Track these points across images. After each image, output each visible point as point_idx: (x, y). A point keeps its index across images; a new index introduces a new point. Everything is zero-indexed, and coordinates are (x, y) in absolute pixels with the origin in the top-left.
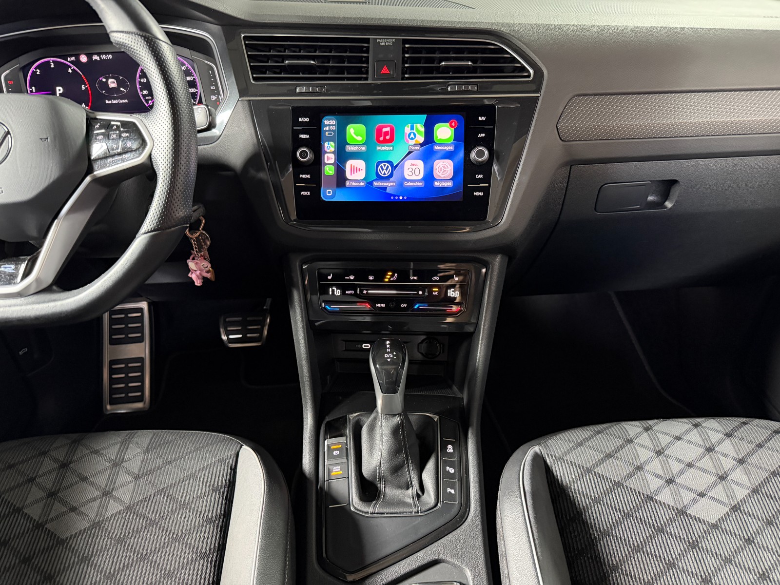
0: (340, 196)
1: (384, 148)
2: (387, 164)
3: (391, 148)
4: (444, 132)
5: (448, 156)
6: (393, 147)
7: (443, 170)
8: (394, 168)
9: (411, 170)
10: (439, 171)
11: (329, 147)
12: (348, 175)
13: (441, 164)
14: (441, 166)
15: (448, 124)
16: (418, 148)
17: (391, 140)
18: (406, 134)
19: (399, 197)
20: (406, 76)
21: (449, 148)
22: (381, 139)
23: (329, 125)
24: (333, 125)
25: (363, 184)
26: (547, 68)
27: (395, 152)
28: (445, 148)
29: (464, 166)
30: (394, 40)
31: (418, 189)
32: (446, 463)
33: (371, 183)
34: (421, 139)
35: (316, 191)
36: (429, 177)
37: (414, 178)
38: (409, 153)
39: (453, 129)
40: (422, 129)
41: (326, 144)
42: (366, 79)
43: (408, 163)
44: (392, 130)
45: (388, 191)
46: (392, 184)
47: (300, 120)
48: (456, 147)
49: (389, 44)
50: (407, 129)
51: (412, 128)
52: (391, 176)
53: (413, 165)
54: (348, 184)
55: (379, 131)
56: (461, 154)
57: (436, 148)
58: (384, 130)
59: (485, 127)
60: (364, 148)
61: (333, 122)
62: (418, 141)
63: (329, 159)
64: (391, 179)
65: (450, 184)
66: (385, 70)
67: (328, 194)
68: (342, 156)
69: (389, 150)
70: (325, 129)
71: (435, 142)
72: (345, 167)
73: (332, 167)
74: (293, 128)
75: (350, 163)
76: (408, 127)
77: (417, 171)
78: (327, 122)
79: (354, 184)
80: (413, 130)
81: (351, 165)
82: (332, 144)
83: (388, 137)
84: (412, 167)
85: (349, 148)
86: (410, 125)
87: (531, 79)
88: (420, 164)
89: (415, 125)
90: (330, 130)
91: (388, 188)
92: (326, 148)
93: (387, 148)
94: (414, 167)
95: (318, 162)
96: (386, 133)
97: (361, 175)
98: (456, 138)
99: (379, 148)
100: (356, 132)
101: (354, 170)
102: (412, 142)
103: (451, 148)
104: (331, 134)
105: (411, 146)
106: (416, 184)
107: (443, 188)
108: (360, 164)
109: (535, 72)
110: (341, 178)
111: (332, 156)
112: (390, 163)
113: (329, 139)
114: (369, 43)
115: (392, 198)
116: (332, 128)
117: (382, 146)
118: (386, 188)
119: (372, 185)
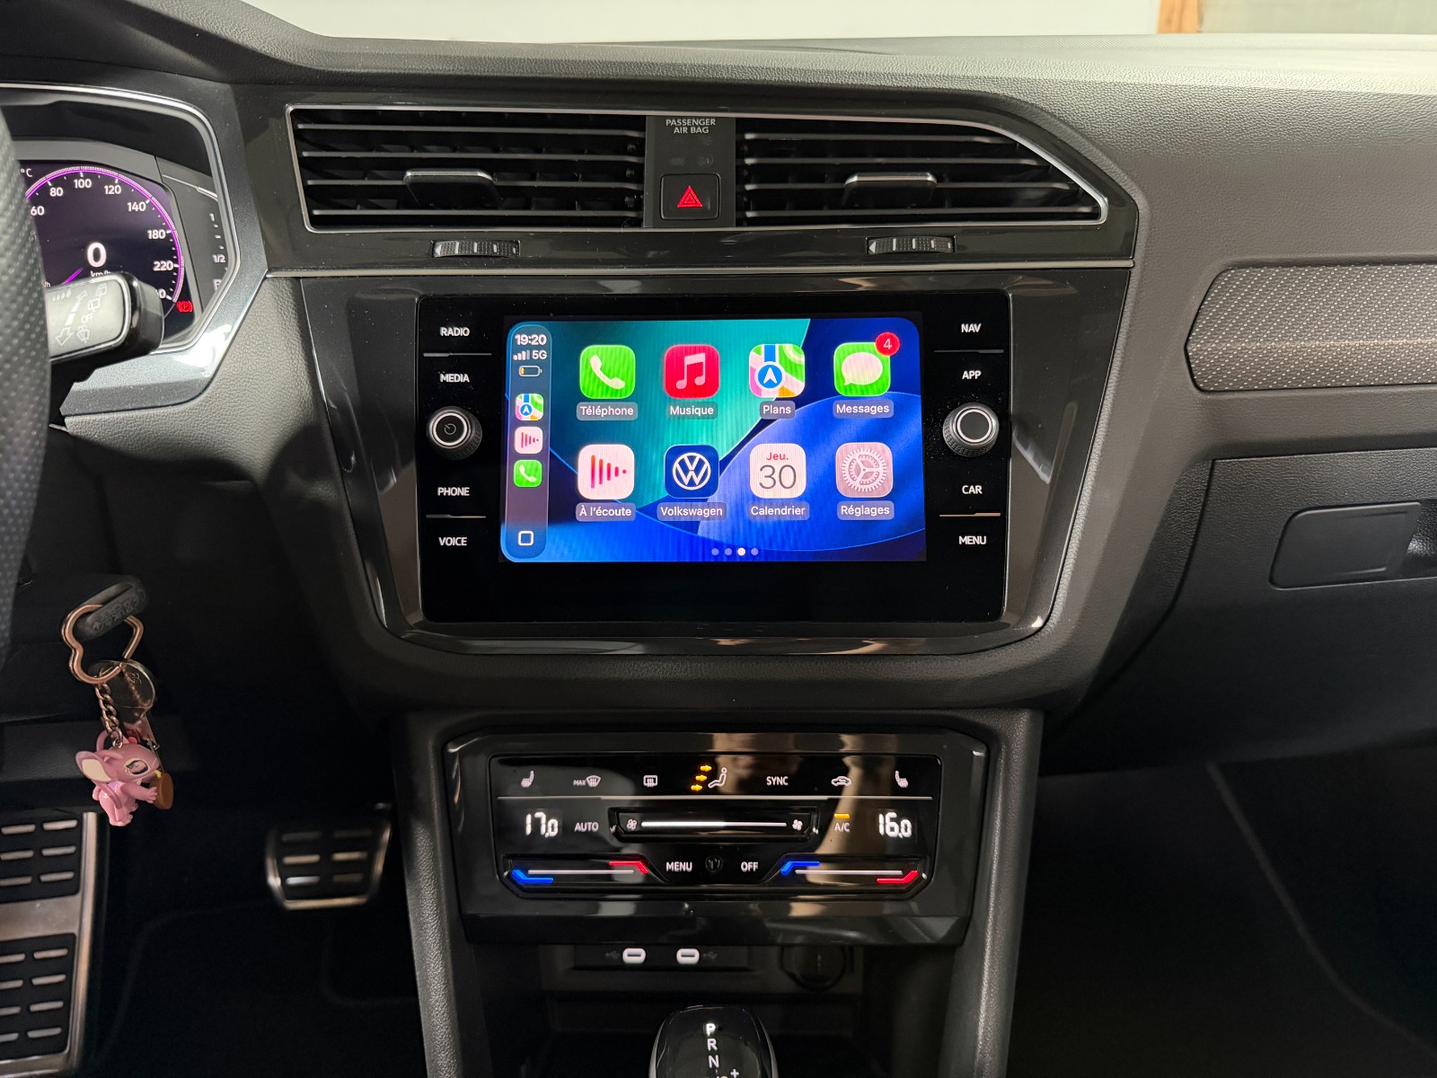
0: (561, 548)
1: (688, 411)
2: (698, 456)
3: (710, 411)
4: (864, 367)
5: (877, 431)
6: (715, 406)
7: (862, 473)
9: (768, 471)
10: (853, 473)
11: (530, 407)
12: (584, 487)
13: (856, 456)
14: (859, 461)
16: (788, 410)
17: (711, 388)
18: (753, 370)
19: (734, 549)
21: (880, 409)
22: (682, 384)
23: (529, 347)
25: (628, 512)
26: (1145, 195)
27: (721, 422)
28: (868, 409)
29: (926, 459)
30: (713, 122)
31: (790, 526)
33: (651, 510)
34: (797, 386)
35: (486, 535)
36: (823, 490)
37: (778, 493)
38: (764, 423)
39: (888, 357)
40: (799, 358)
41: (520, 400)
42: (637, 222)
44: (712, 359)
45: (702, 532)
46: (713, 512)
47: (444, 331)
48: (899, 408)
49: (699, 130)
50: (756, 359)
51: (770, 355)
52: (711, 489)
53: (775, 457)
54: (582, 512)
55: (674, 366)
56: (915, 427)
57: (840, 409)
58: (690, 360)
59: (981, 351)
60: (630, 411)
61: (541, 339)
62: (788, 392)
63: (527, 440)
64: (711, 499)
65: (884, 512)
67: (522, 541)
68: (566, 434)
69: (703, 417)
70: (515, 358)
71: (837, 393)
72: (575, 464)
73: (538, 466)
74: (421, 356)
75: (587, 455)
76: (759, 353)
77: (788, 473)
78: (522, 339)
79: (600, 512)
80: (774, 361)
81: (593, 459)
82: (537, 398)
83: (700, 381)
84: (772, 462)
85: (585, 412)
86: (763, 346)
88: (795, 454)
89: (777, 346)
90: (531, 361)
91: (703, 523)
92: (518, 411)
93: (699, 411)
94: (778, 465)
95: (494, 450)
96: (695, 370)
97: (621, 487)
98: (899, 381)
99: (674, 410)
100: (607, 368)
101: (602, 472)
102: (772, 394)
103: (886, 410)
104: (535, 371)
105: (768, 403)
106: (785, 511)
107: (866, 525)
108: (620, 455)
109: (1111, 205)
110: (562, 495)
111: (537, 433)
112: (708, 451)
113: (529, 387)
114: (642, 129)
115: (715, 552)
116: (536, 355)
117: (682, 406)
118: (697, 523)
119: (655, 516)
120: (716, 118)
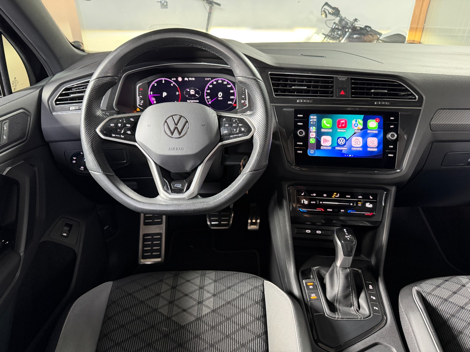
0: (318, 154)
1: (341, 131)
2: (343, 139)
3: (345, 131)
4: (373, 124)
5: (375, 135)
6: (346, 130)
8: (346, 140)
9: (355, 142)
10: (370, 143)
11: (313, 129)
12: (322, 143)
13: (371, 140)
15: (375, 120)
16: (359, 131)
17: (345, 127)
18: (353, 124)
19: (349, 155)
20: (353, 96)
21: (375, 132)
22: (340, 126)
23: (313, 119)
24: (315, 119)
25: (330, 148)
26: (425, 95)
27: (347, 133)
28: (373, 132)
29: (383, 141)
30: (346, 78)
31: (359, 151)
32: (370, 295)
33: (334, 148)
34: (361, 127)
35: (305, 151)
36: (365, 146)
37: (357, 146)
38: (355, 133)
39: (377, 123)
40: (362, 122)
41: (311, 128)
42: (332, 96)
43: (354, 139)
44: (346, 122)
45: (343, 152)
46: (345, 148)
47: (298, 116)
48: (379, 132)
49: (344, 80)
50: (354, 122)
51: (356, 121)
52: (345, 144)
53: (356, 139)
54: (322, 148)
55: (339, 122)
56: (382, 135)
57: (369, 131)
58: (342, 122)
59: (394, 122)
60: (331, 130)
61: (315, 117)
62: (359, 128)
63: (312, 135)
64: (345, 146)
65: (376, 150)
66: (342, 93)
67: (311, 152)
68: (319, 134)
69: (344, 132)
70: (310, 120)
71: (368, 129)
72: (321, 139)
73: (314, 139)
74: (294, 120)
75: (323, 138)
76: (354, 121)
77: (359, 142)
78: (312, 117)
79: (325, 148)
80: (357, 122)
81: (324, 139)
82: (314, 128)
83: (343, 125)
84: (356, 140)
85: (323, 130)
86: (355, 120)
87: (417, 100)
88: (360, 139)
89: (358, 120)
90: (313, 121)
91: (343, 150)
92: (311, 130)
93: (343, 131)
94: (357, 141)
95: (307, 137)
96: (343, 123)
97: (329, 144)
98: (379, 127)
99: (339, 130)
100: (327, 123)
101: (325, 141)
102: (356, 128)
104: (314, 123)
105: (356, 130)
106: (358, 149)
107: (372, 152)
108: (329, 138)
109: (418, 97)
110: (318, 145)
111: (314, 134)
112: (345, 138)
113: (313, 126)
114: (333, 79)
115: (345, 155)
116: (314, 120)
117: (340, 130)
118: (342, 150)
119: (335, 149)
120: (347, 77)
